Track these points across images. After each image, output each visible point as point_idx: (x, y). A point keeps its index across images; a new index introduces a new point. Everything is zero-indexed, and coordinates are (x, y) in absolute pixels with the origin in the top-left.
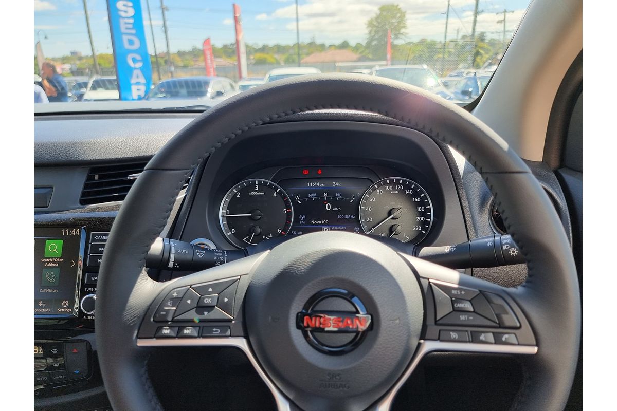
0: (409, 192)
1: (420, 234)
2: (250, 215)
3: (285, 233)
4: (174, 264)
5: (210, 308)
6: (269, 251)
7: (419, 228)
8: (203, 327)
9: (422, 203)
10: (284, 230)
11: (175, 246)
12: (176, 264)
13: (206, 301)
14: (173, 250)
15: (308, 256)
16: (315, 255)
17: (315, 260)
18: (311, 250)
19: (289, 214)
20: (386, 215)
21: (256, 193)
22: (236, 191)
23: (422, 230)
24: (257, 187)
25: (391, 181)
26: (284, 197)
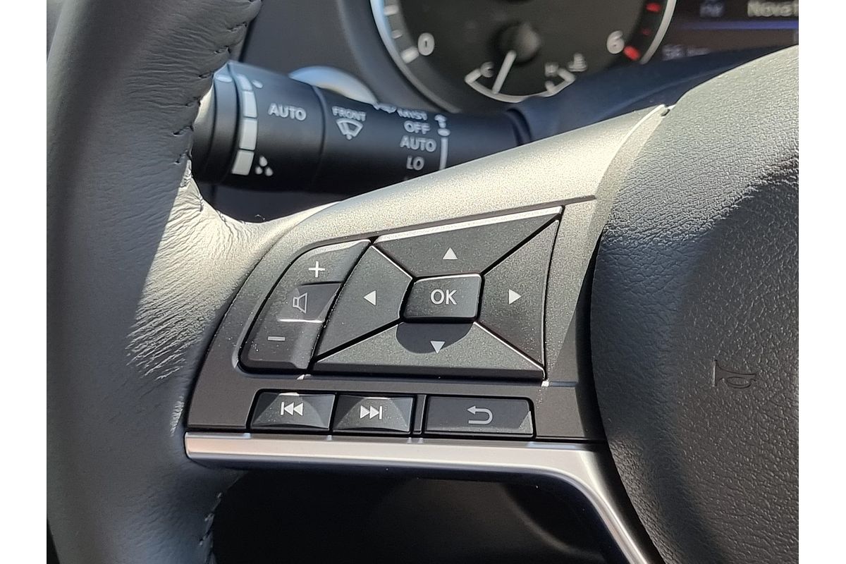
4: (255, 163)
5: (454, 325)
6: (661, 108)
8: (429, 396)
11: (254, 89)
12: (263, 162)
13: (437, 296)
14: (249, 107)
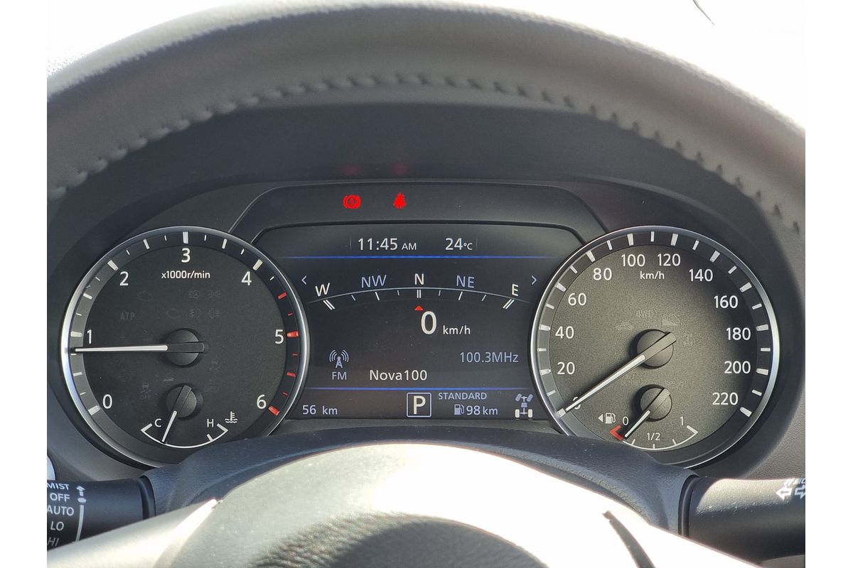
0: (700, 276)
1: (734, 420)
2: (164, 348)
3: (280, 407)
6: (213, 502)
7: (732, 398)
9: (745, 316)
10: (278, 400)
15: (322, 533)
16: (343, 531)
17: (340, 545)
18: (333, 517)
19: (293, 346)
20: (621, 353)
21: (182, 275)
22: (115, 267)
23: (740, 405)
24: (187, 253)
25: (642, 240)
26: (276, 288)
